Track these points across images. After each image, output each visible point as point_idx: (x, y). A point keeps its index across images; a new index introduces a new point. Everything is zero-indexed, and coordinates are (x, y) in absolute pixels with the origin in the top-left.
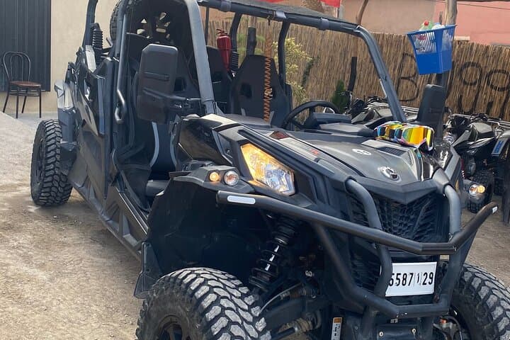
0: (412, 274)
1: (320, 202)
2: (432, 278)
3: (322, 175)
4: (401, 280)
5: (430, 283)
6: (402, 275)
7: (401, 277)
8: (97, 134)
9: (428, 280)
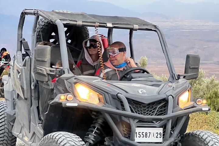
0: (150, 133)
1: (107, 104)
2: (161, 135)
3: (107, 93)
4: (145, 135)
5: (160, 137)
6: (145, 133)
7: (144, 134)
8: (24, 98)
9: (159, 136)
